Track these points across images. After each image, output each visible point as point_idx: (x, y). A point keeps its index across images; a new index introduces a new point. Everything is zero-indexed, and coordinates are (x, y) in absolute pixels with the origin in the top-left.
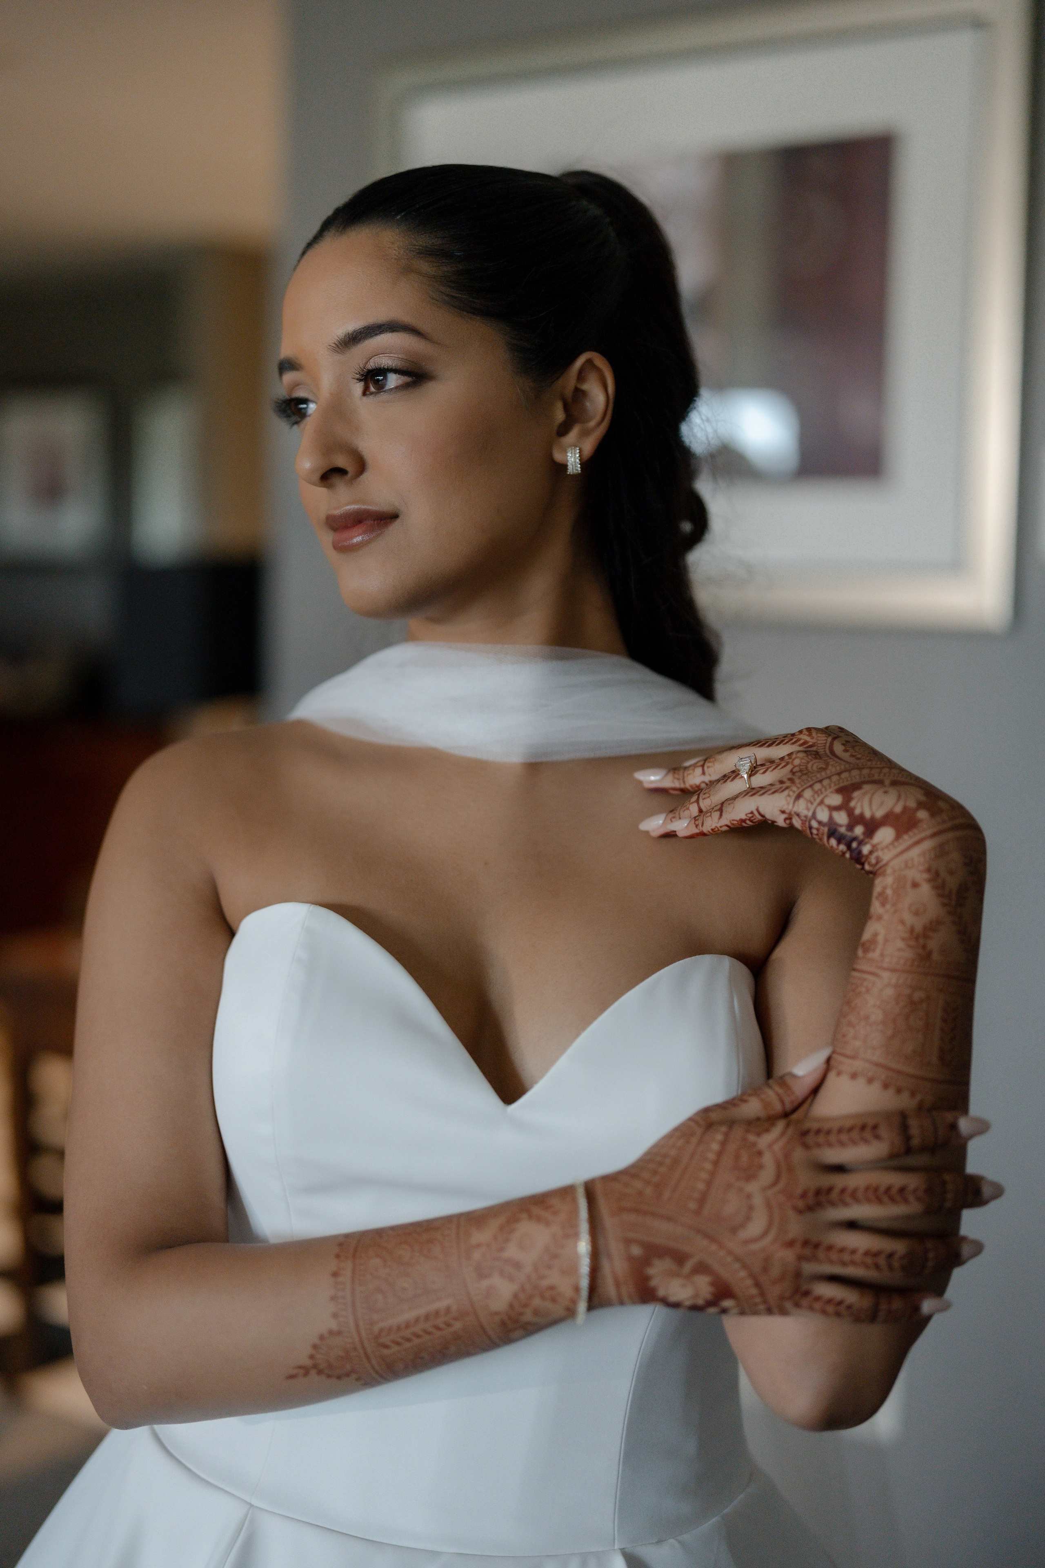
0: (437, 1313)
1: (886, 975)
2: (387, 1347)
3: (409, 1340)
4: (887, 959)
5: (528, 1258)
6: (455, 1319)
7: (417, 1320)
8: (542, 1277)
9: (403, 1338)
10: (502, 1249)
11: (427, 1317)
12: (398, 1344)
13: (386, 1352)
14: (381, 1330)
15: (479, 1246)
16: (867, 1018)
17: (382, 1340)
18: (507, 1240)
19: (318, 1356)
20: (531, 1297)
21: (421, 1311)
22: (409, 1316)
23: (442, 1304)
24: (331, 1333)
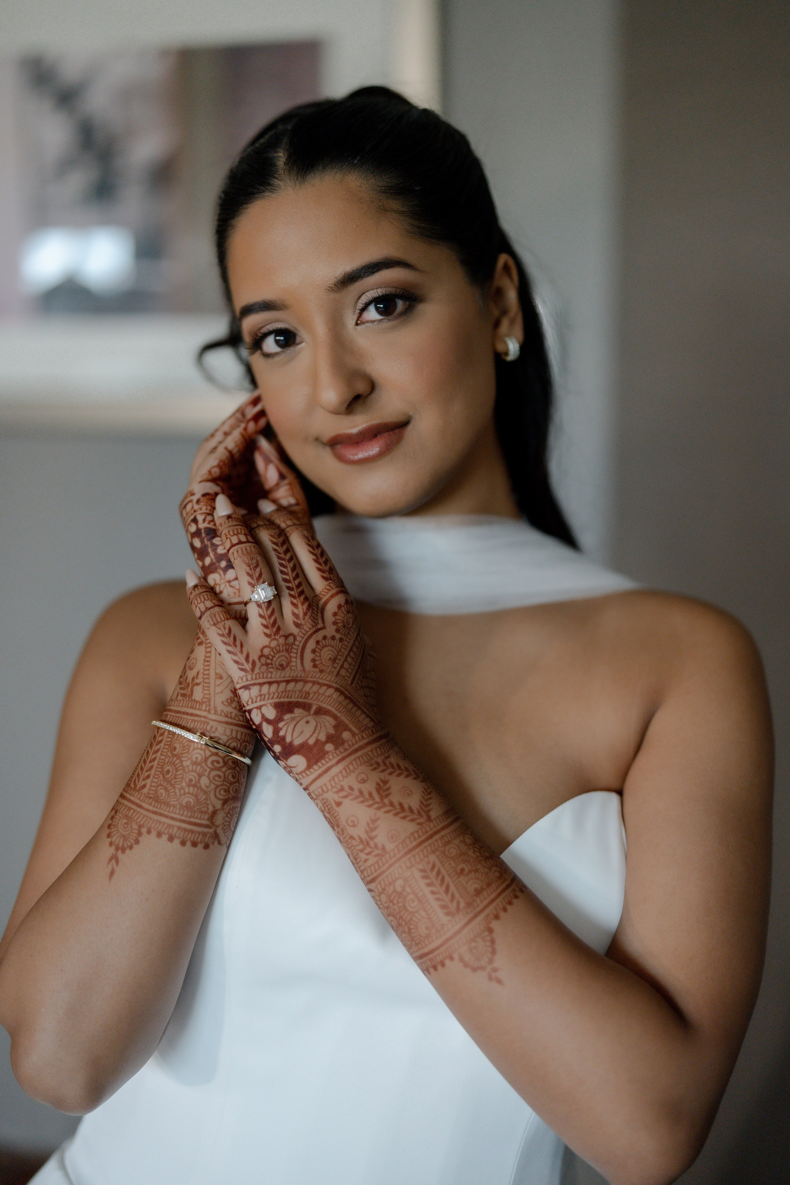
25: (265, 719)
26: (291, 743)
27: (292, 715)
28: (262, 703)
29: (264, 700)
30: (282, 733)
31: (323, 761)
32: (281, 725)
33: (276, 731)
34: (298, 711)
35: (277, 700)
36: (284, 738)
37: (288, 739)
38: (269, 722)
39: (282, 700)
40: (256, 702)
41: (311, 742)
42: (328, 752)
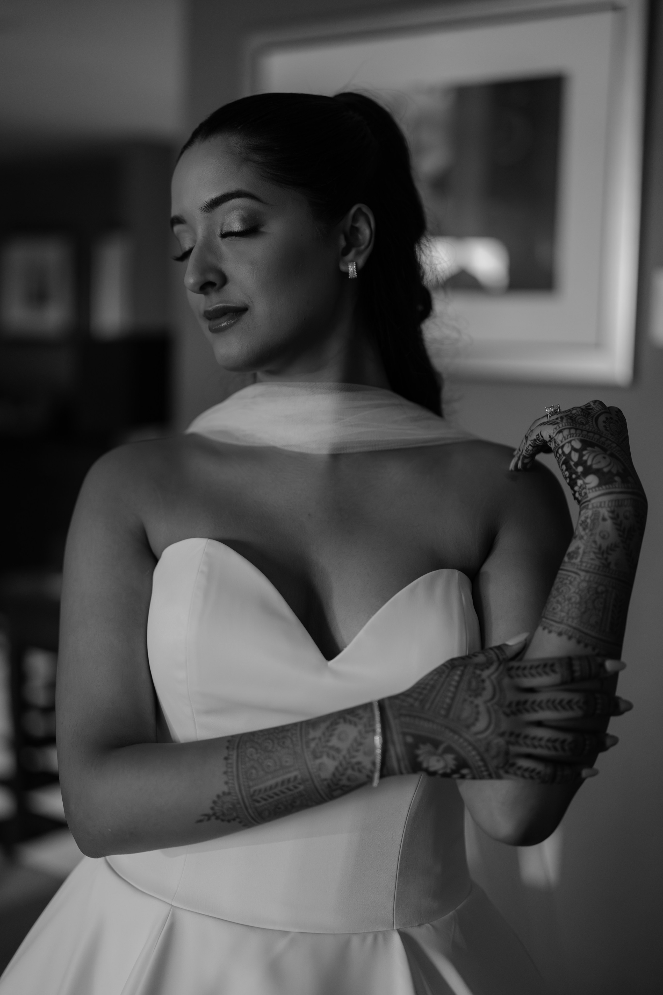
0: (289, 781)
1: (582, 574)
2: (258, 802)
3: (272, 797)
4: (584, 564)
5: (344, 746)
6: (300, 784)
7: (277, 785)
8: (354, 757)
9: (268, 796)
10: (328, 741)
11: (283, 783)
12: (265, 800)
13: (257, 805)
14: (255, 791)
15: (314, 739)
16: (570, 599)
17: (255, 798)
18: (331, 735)
19: (216, 808)
20: (346, 769)
21: (279, 779)
22: (272, 782)
23: (291, 775)
24: (224, 793)
25: (573, 449)
26: (591, 466)
27: (593, 449)
28: (572, 438)
29: (573, 436)
30: (585, 458)
31: (611, 486)
32: (584, 452)
33: (581, 456)
34: (597, 449)
35: (582, 438)
36: (586, 462)
37: (589, 463)
38: (575, 450)
39: (585, 439)
40: (567, 438)
41: (606, 470)
42: (615, 481)
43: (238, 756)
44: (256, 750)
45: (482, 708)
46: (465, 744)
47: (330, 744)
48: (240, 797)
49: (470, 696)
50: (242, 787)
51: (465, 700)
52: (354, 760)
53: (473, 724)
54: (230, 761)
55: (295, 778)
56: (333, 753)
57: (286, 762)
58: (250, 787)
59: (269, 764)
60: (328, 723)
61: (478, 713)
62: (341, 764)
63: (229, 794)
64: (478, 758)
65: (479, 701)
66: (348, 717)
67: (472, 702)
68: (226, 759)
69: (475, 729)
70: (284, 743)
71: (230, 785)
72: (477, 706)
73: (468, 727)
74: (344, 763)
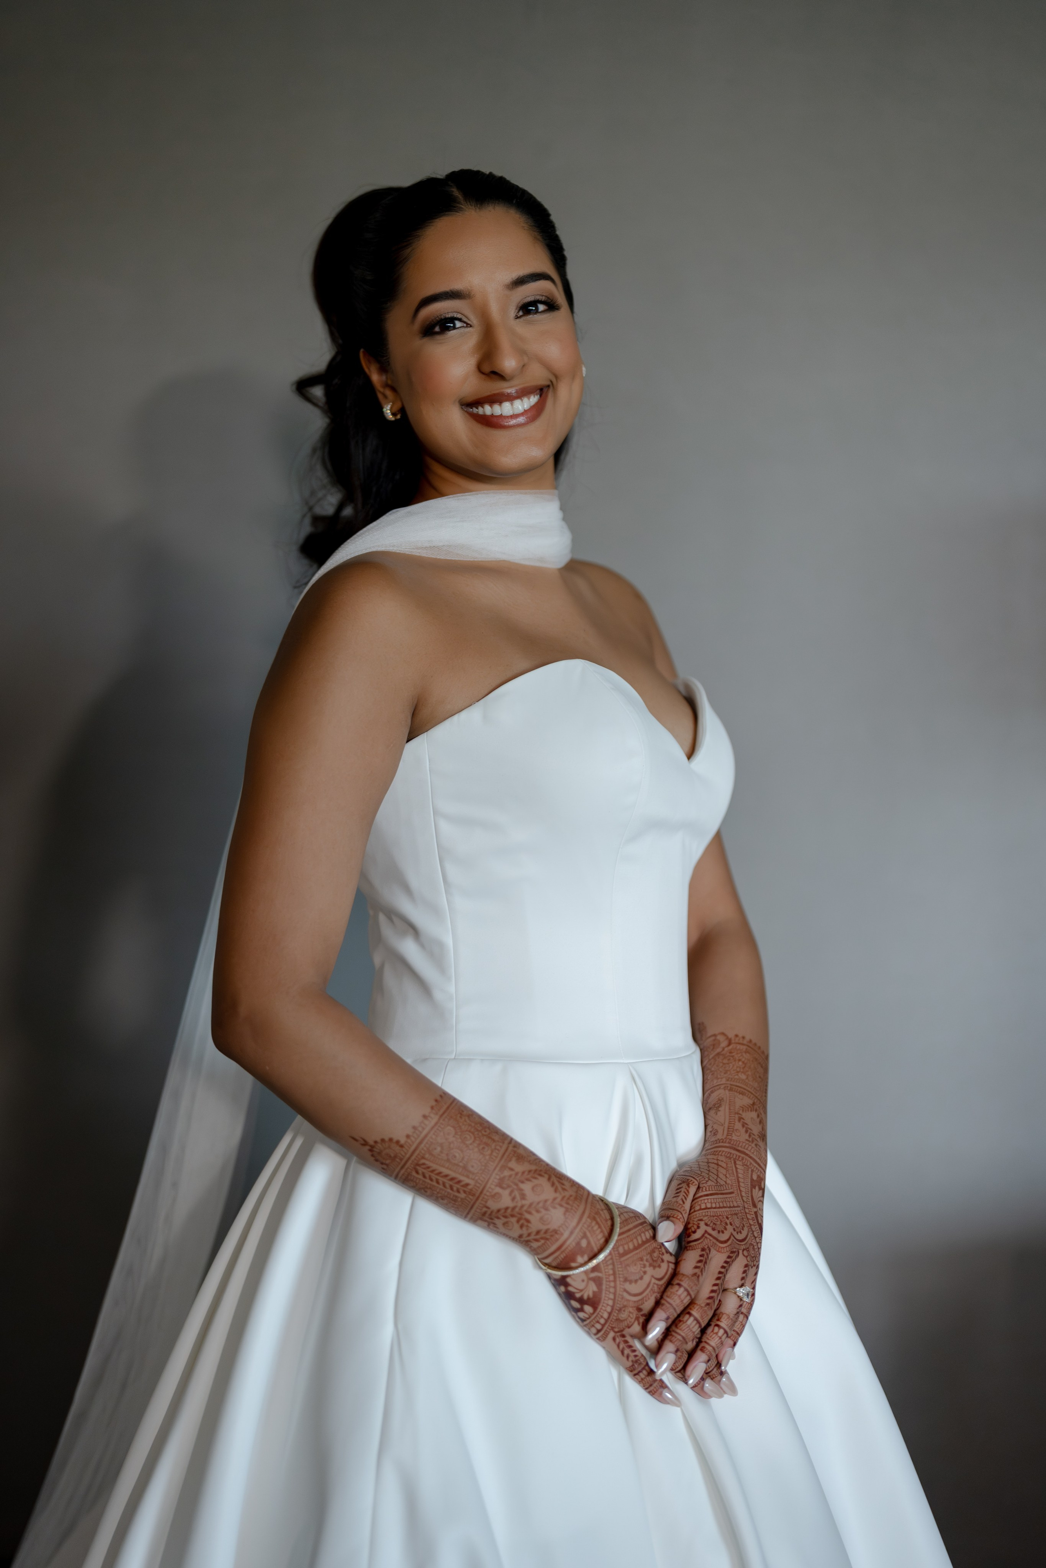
0: (459, 1182)
2: (417, 1172)
3: (431, 1180)
5: (531, 1197)
6: (465, 1192)
7: (446, 1176)
8: (530, 1213)
9: (430, 1176)
10: (522, 1182)
11: (452, 1179)
12: (424, 1177)
13: (414, 1174)
14: (424, 1164)
15: (512, 1169)
17: (418, 1168)
18: (528, 1180)
19: (379, 1145)
20: (513, 1216)
21: (453, 1174)
22: (445, 1171)
23: (466, 1180)
24: (398, 1142)
43: (436, 1124)
44: (456, 1133)
45: (647, 1278)
46: (612, 1290)
47: (522, 1186)
48: (408, 1156)
49: (647, 1260)
50: (417, 1152)
51: (642, 1259)
52: (527, 1216)
53: (631, 1282)
54: (426, 1122)
55: (467, 1185)
56: (516, 1193)
57: (473, 1166)
58: (423, 1158)
59: (457, 1155)
60: (533, 1168)
61: (641, 1278)
62: (514, 1208)
63: (402, 1146)
64: (609, 1309)
65: (650, 1271)
66: (554, 1178)
67: (645, 1266)
68: (425, 1117)
69: (627, 1286)
70: (483, 1148)
71: (409, 1141)
72: (645, 1273)
73: (626, 1280)
74: (517, 1210)
